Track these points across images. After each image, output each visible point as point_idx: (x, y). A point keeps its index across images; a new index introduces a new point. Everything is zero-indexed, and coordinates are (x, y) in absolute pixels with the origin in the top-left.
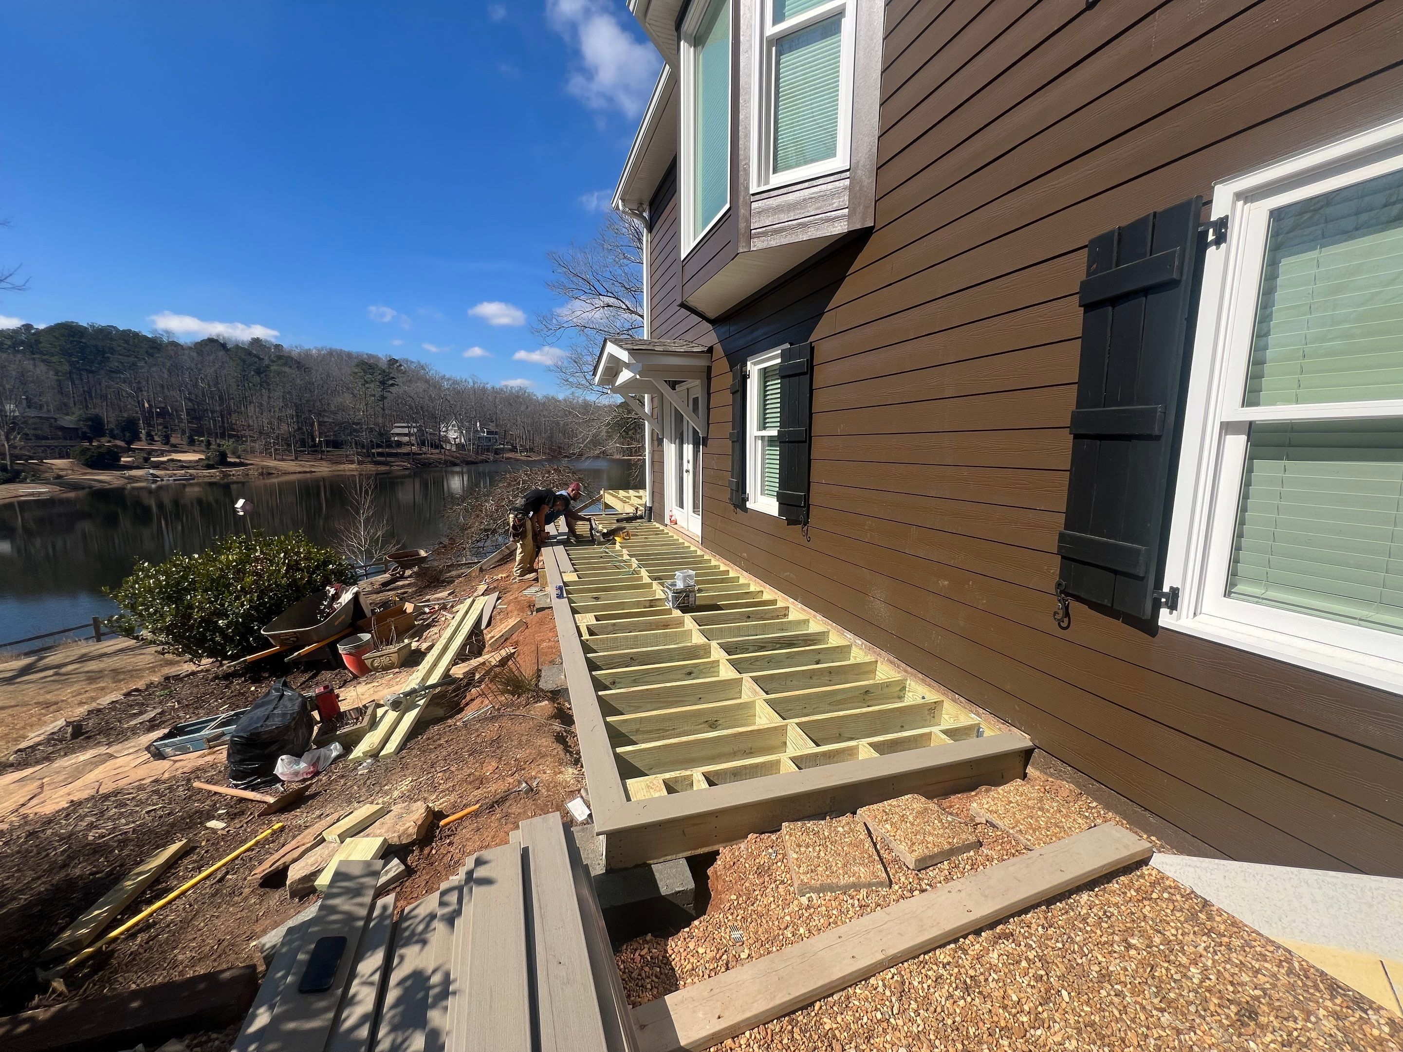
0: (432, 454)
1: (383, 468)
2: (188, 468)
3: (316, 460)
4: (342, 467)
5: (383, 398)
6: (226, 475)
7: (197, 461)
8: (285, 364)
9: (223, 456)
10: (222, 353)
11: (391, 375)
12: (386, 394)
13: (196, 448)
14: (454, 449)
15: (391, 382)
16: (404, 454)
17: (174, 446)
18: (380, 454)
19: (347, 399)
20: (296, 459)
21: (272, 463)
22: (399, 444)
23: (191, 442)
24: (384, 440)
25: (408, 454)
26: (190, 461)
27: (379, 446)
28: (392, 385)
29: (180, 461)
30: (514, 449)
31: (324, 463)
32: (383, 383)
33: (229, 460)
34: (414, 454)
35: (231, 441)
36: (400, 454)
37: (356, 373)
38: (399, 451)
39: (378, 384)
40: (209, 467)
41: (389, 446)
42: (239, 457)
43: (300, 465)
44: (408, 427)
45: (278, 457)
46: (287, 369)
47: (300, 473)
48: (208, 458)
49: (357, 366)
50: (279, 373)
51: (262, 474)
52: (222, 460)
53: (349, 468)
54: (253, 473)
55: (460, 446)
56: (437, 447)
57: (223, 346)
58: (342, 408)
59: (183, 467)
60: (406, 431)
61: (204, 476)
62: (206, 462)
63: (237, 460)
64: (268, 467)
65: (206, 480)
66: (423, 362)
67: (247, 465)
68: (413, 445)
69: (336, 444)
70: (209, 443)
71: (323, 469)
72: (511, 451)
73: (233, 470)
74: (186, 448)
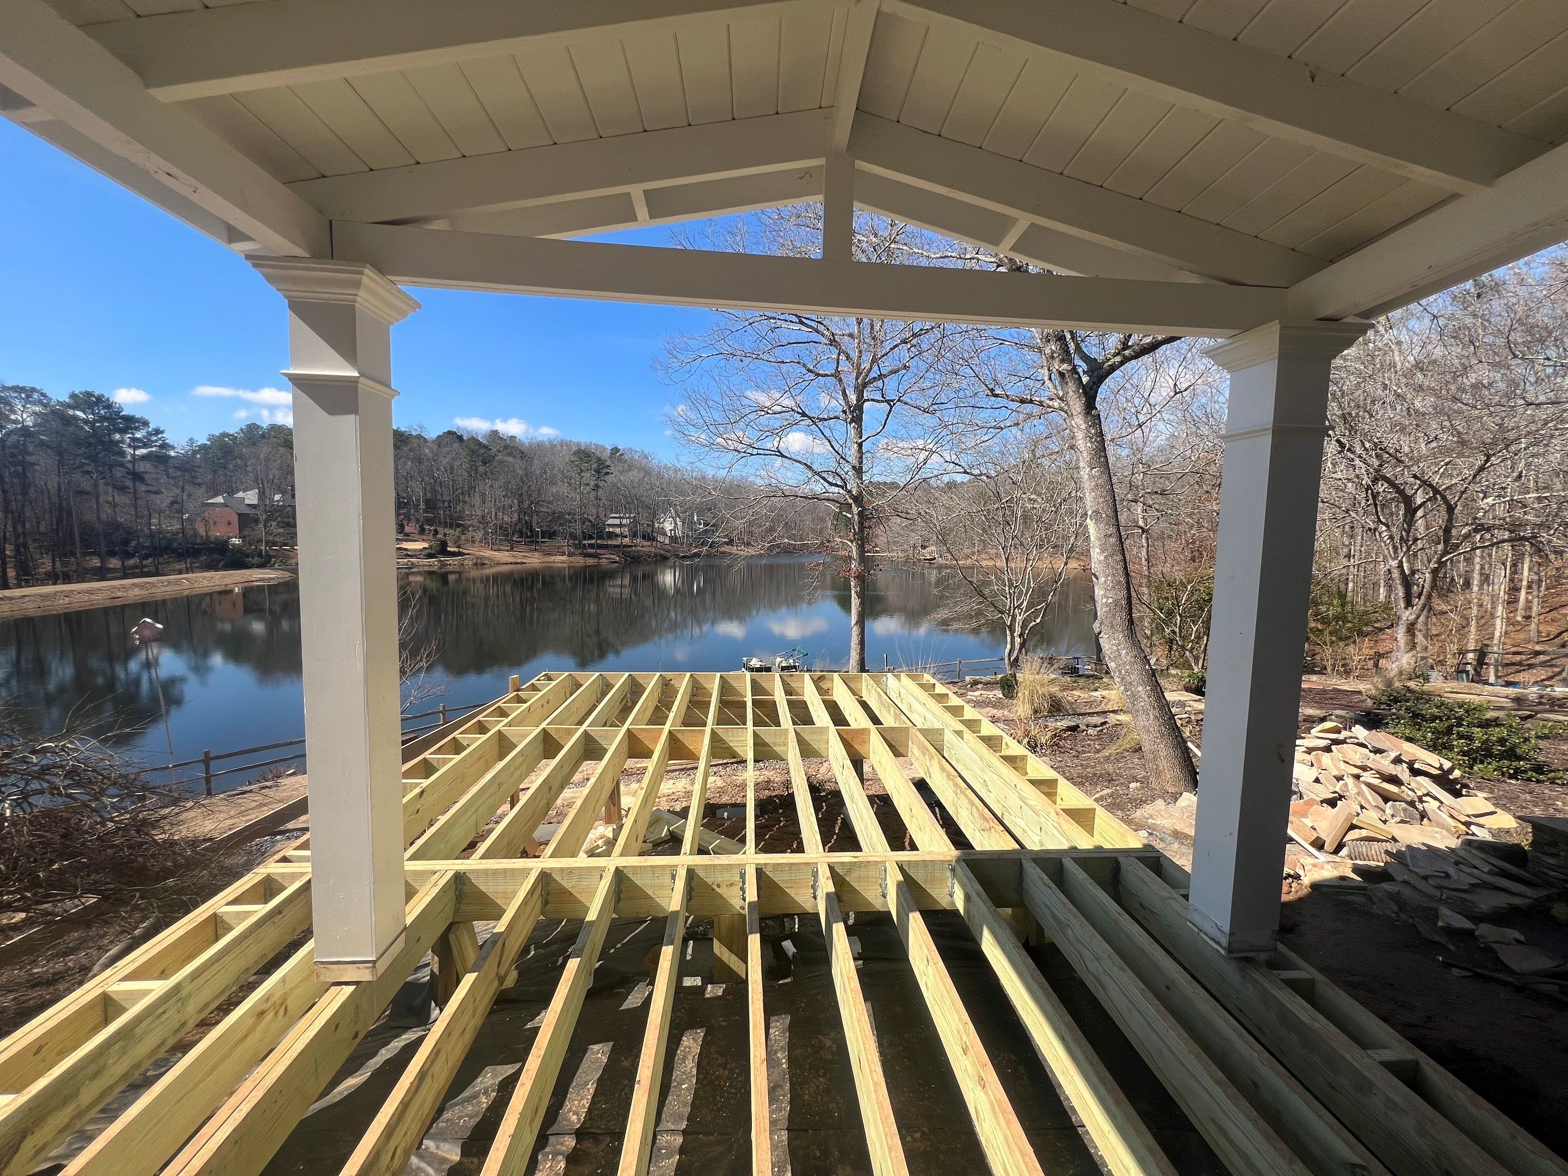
0: (643, 546)
1: (591, 561)
2: (411, 556)
3: (531, 551)
4: (552, 559)
5: (597, 487)
6: (443, 564)
7: (421, 550)
8: (510, 454)
9: (444, 544)
10: (456, 445)
11: (607, 464)
12: (601, 484)
13: (424, 537)
14: (667, 541)
15: (605, 471)
16: (615, 546)
17: (407, 535)
18: (591, 546)
19: (564, 489)
20: (512, 549)
21: (488, 553)
22: (611, 535)
23: (422, 531)
24: (598, 531)
25: (618, 546)
26: (415, 550)
27: (591, 538)
28: (607, 474)
29: (406, 549)
30: (730, 543)
31: (537, 554)
32: (598, 471)
33: (449, 549)
34: (625, 546)
35: (458, 530)
36: (611, 546)
37: (572, 462)
38: (610, 542)
39: (593, 473)
40: (430, 556)
41: (601, 538)
42: (459, 547)
43: (514, 556)
44: (620, 518)
45: (495, 547)
46: (511, 459)
47: (511, 563)
48: (431, 547)
49: (575, 454)
50: (501, 462)
51: (476, 564)
52: (442, 550)
53: (560, 560)
54: (469, 563)
55: (674, 539)
56: (649, 539)
57: (460, 438)
58: (557, 497)
59: (408, 556)
60: (617, 522)
61: (424, 566)
62: (427, 551)
63: (456, 550)
64: (482, 558)
65: (426, 569)
66: (646, 452)
67: (464, 554)
68: (626, 537)
69: (551, 535)
70: (436, 532)
71: (534, 560)
72: (727, 543)
73: (449, 560)
74: (417, 537)
